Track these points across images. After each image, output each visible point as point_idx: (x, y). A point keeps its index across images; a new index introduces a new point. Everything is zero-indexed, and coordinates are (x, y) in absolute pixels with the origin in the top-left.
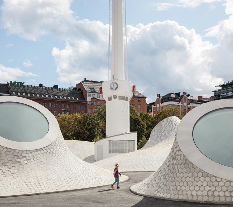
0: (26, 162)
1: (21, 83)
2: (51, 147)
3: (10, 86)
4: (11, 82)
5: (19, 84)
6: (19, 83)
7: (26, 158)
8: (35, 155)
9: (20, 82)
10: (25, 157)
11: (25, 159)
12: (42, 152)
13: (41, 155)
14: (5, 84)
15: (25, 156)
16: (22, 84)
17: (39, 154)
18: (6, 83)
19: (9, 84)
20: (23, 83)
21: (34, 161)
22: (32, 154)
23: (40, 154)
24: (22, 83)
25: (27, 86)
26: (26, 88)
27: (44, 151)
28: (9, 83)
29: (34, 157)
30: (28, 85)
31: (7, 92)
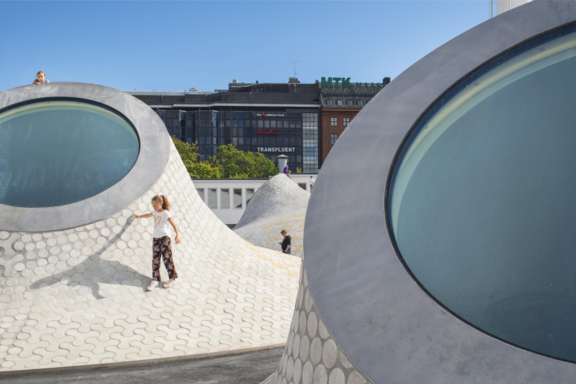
0: (20, 267)
1: (343, 79)
2: (117, 221)
3: (320, 87)
4: (323, 79)
5: (340, 82)
6: (340, 79)
7: (24, 256)
8: (56, 245)
9: (341, 77)
10: (23, 252)
11: (20, 257)
12: (82, 238)
13: (78, 245)
14: (311, 85)
15: (24, 248)
16: (346, 82)
17: (69, 242)
18: (314, 82)
19: (320, 85)
20: (349, 79)
21: (48, 263)
22: (46, 243)
23: (72, 243)
24: (346, 79)
25: (356, 85)
26: (355, 88)
27: (91, 232)
28: (320, 81)
29: (49, 252)
30: (359, 82)
31: (315, 100)
